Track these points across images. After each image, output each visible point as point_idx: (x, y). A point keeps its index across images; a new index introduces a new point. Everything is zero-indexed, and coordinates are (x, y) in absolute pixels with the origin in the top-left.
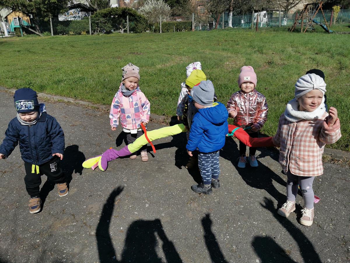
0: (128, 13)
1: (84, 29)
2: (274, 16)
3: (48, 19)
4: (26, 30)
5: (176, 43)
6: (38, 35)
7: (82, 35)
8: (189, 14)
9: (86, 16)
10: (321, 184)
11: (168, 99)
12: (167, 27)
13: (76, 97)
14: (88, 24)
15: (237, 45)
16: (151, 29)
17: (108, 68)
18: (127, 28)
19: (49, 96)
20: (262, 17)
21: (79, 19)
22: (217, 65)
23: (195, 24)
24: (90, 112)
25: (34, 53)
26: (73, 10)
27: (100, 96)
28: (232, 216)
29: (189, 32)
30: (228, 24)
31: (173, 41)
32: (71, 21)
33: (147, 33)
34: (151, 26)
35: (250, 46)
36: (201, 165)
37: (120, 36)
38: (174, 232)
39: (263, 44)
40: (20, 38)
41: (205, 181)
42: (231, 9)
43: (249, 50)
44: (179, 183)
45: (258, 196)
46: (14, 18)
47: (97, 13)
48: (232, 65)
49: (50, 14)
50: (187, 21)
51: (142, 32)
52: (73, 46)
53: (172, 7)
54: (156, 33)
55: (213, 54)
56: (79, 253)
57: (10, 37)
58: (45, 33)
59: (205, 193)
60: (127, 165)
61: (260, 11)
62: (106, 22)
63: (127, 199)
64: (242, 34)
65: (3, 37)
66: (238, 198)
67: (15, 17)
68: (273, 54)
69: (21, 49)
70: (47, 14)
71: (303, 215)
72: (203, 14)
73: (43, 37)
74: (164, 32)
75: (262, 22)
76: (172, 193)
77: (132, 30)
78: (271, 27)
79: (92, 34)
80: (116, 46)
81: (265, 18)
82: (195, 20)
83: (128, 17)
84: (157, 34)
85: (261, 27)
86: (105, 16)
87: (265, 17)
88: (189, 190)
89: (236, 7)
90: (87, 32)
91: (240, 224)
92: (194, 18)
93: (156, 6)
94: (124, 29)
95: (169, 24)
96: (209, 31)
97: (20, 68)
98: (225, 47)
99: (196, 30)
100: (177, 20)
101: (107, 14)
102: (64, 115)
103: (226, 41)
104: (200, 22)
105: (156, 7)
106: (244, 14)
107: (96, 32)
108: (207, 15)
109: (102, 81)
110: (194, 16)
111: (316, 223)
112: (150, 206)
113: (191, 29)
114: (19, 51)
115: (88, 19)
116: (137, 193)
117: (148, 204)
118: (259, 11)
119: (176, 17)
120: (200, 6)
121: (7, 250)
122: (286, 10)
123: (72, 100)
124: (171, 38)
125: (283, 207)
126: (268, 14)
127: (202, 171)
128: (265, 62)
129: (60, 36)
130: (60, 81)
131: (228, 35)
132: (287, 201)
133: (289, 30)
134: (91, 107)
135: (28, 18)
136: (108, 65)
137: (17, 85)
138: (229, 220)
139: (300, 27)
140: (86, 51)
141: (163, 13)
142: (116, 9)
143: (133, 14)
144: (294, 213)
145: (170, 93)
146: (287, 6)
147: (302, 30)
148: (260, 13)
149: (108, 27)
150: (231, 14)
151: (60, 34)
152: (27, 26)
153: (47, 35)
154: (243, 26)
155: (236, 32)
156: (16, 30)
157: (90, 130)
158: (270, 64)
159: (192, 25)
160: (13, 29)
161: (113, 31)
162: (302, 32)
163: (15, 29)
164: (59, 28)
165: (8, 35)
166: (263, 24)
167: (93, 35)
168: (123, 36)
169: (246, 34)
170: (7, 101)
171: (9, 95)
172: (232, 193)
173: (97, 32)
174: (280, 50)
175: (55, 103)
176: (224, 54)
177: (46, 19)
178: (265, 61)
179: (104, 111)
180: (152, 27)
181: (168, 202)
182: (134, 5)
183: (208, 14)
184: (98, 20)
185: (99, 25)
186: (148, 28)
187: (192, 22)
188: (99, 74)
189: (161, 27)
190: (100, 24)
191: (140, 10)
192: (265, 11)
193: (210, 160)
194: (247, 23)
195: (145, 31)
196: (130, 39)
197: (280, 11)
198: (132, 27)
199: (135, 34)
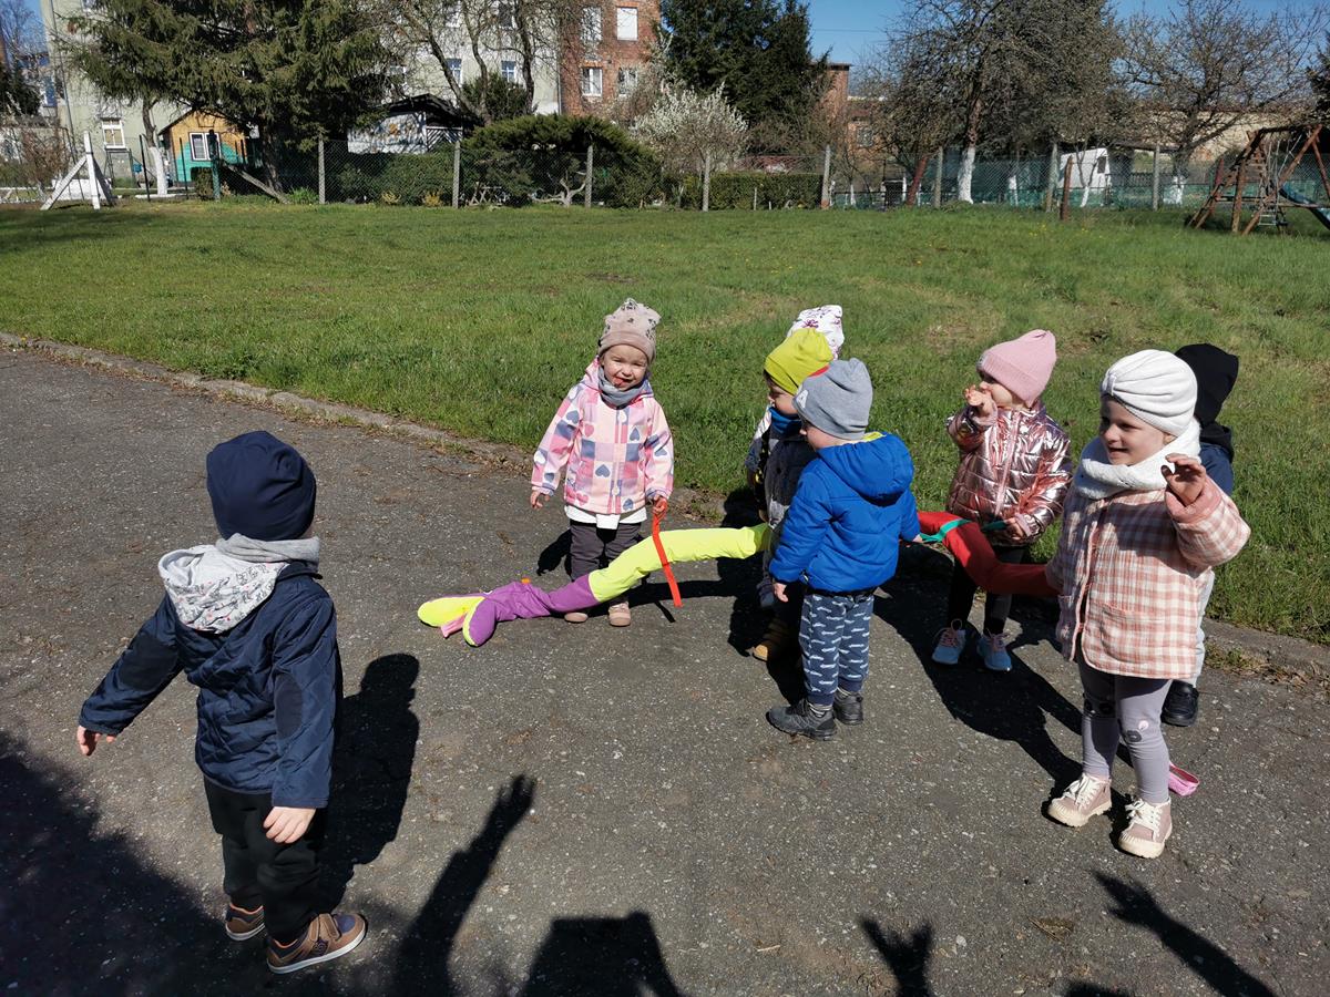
0: (593, 135)
1: (433, 185)
2: (1136, 168)
3: (312, 144)
4: (233, 179)
5: (759, 249)
6: (272, 197)
7: (426, 205)
8: (812, 147)
9: (444, 139)
10: (1216, 744)
11: (712, 437)
12: (729, 192)
13: (397, 413)
14: (448, 168)
15: (985, 265)
16: (669, 195)
17: (510, 323)
18: (584, 189)
19: (307, 405)
20: (1087, 168)
21: (419, 152)
22: (899, 333)
23: (834, 183)
24: (443, 461)
25: (258, 259)
26: (402, 118)
27: (480, 413)
28: (892, 807)
29: (807, 212)
30: (957, 193)
31: (749, 242)
32: (390, 156)
33: (656, 209)
34: (669, 184)
35: (1031, 273)
36: (808, 635)
37: (559, 217)
38: (699, 838)
39: (1080, 268)
40: (210, 204)
41: (814, 689)
42: (973, 135)
43: (1025, 287)
44: (726, 700)
45: (990, 761)
46: (194, 137)
47: (482, 133)
48: (955, 334)
49: (321, 129)
50: (803, 173)
51: (636, 204)
52: (392, 245)
53: (752, 118)
54: (686, 209)
55: (889, 295)
56: (398, 869)
57: (175, 201)
58: (296, 193)
59: (810, 734)
60: (557, 634)
61: (1081, 147)
62: (511, 166)
63: (554, 733)
64: (1007, 228)
65: (149, 200)
66: (919, 759)
67: (197, 130)
68: (1113, 304)
69: (212, 243)
70: (309, 127)
71: (1132, 823)
72: (867, 149)
73: (290, 205)
74: (717, 209)
75: (1087, 189)
76: (701, 728)
77: (605, 195)
78: (1121, 209)
79: (461, 204)
80: (542, 248)
81: (1102, 175)
82: (833, 169)
83: (591, 149)
84: (692, 212)
85: (1083, 204)
86: (511, 143)
87: (1101, 170)
88: (759, 722)
89: (990, 128)
90: (442, 198)
91: (917, 832)
92: (832, 164)
93: (697, 114)
94: (574, 192)
95: (737, 180)
96: (884, 214)
97: (210, 305)
98: (937, 271)
99: (835, 207)
100: (769, 167)
101: (521, 136)
102: (358, 465)
103: (943, 250)
104: (851, 179)
105: (695, 121)
106: (1018, 156)
107: (474, 198)
108: (881, 156)
109: (490, 363)
110: (833, 157)
111: (1176, 852)
112: (626, 757)
113: (818, 201)
114: (204, 250)
115: (450, 150)
116: (589, 716)
117: (620, 750)
118: (1077, 148)
119: (765, 158)
120: (855, 119)
121: (176, 845)
122: (1184, 147)
123: (384, 422)
124: (742, 229)
125: (1067, 794)
126: (1114, 159)
127: (808, 654)
128: (1081, 334)
129: (350, 206)
130: (347, 357)
131: (951, 227)
132: (1084, 775)
133: (1189, 222)
134: (447, 447)
135: (242, 136)
136: (511, 313)
137: (202, 362)
138: (882, 819)
139: (1229, 214)
140: (436, 264)
141: (719, 141)
142: (552, 119)
143: (612, 142)
144: (1106, 818)
145: (721, 418)
146: (1189, 134)
147: (1236, 223)
148: (1080, 154)
149: (519, 182)
150: (971, 153)
151: (349, 200)
152: (239, 166)
153: (305, 200)
154: (1015, 201)
155: (985, 218)
156: (200, 176)
157: (442, 518)
158: (1097, 339)
159: (821, 186)
160: (188, 173)
161: (533, 196)
162: (1235, 230)
163: (195, 171)
164: (348, 176)
165: (169, 192)
166: (1091, 195)
167: (465, 209)
168: (568, 216)
169: (1021, 230)
170: (167, 410)
171: (175, 393)
172: (904, 742)
173: (479, 197)
174: (1140, 292)
175: (328, 426)
176: (931, 296)
177: (305, 145)
178: (1081, 327)
179: (492, 462)
180: (674, 189)
181: (686, 752)
182: (615, 109)
183: (884, 152)
184: (486, 156)
185: (487, 176)
186: (662, 190)
187: (822, 177)
188: (477, 339)
189: (706, 188)
190: (490, 170)
191: (636, 128)
192: (1101, 146)
193: (841, 622)
194: (1032, 188)
195: (650, 202)
196: (592, 227)
197: (1158, 150)
198: (601, 186)
199: (612, 211)
